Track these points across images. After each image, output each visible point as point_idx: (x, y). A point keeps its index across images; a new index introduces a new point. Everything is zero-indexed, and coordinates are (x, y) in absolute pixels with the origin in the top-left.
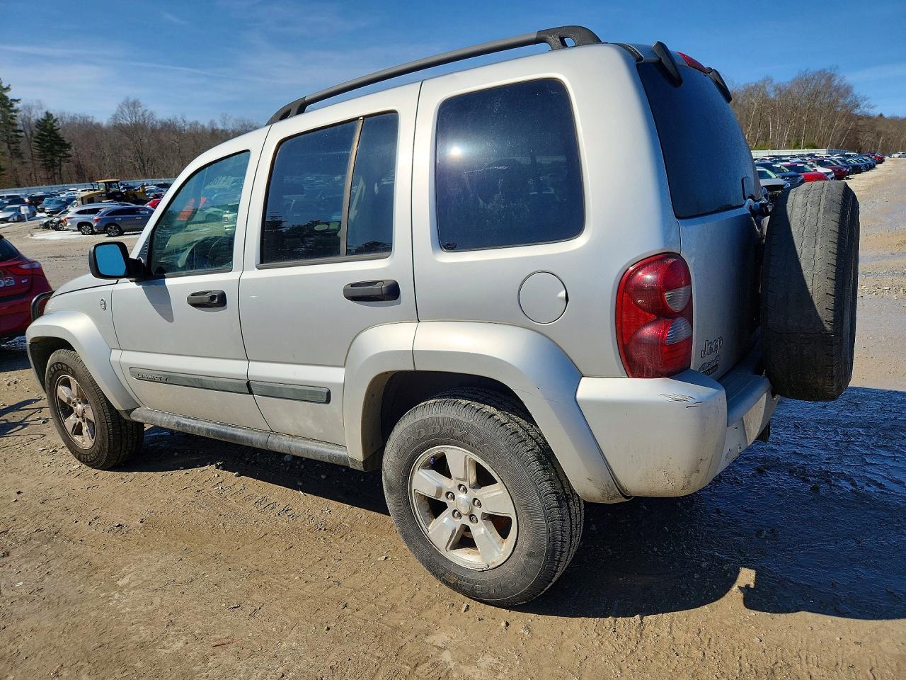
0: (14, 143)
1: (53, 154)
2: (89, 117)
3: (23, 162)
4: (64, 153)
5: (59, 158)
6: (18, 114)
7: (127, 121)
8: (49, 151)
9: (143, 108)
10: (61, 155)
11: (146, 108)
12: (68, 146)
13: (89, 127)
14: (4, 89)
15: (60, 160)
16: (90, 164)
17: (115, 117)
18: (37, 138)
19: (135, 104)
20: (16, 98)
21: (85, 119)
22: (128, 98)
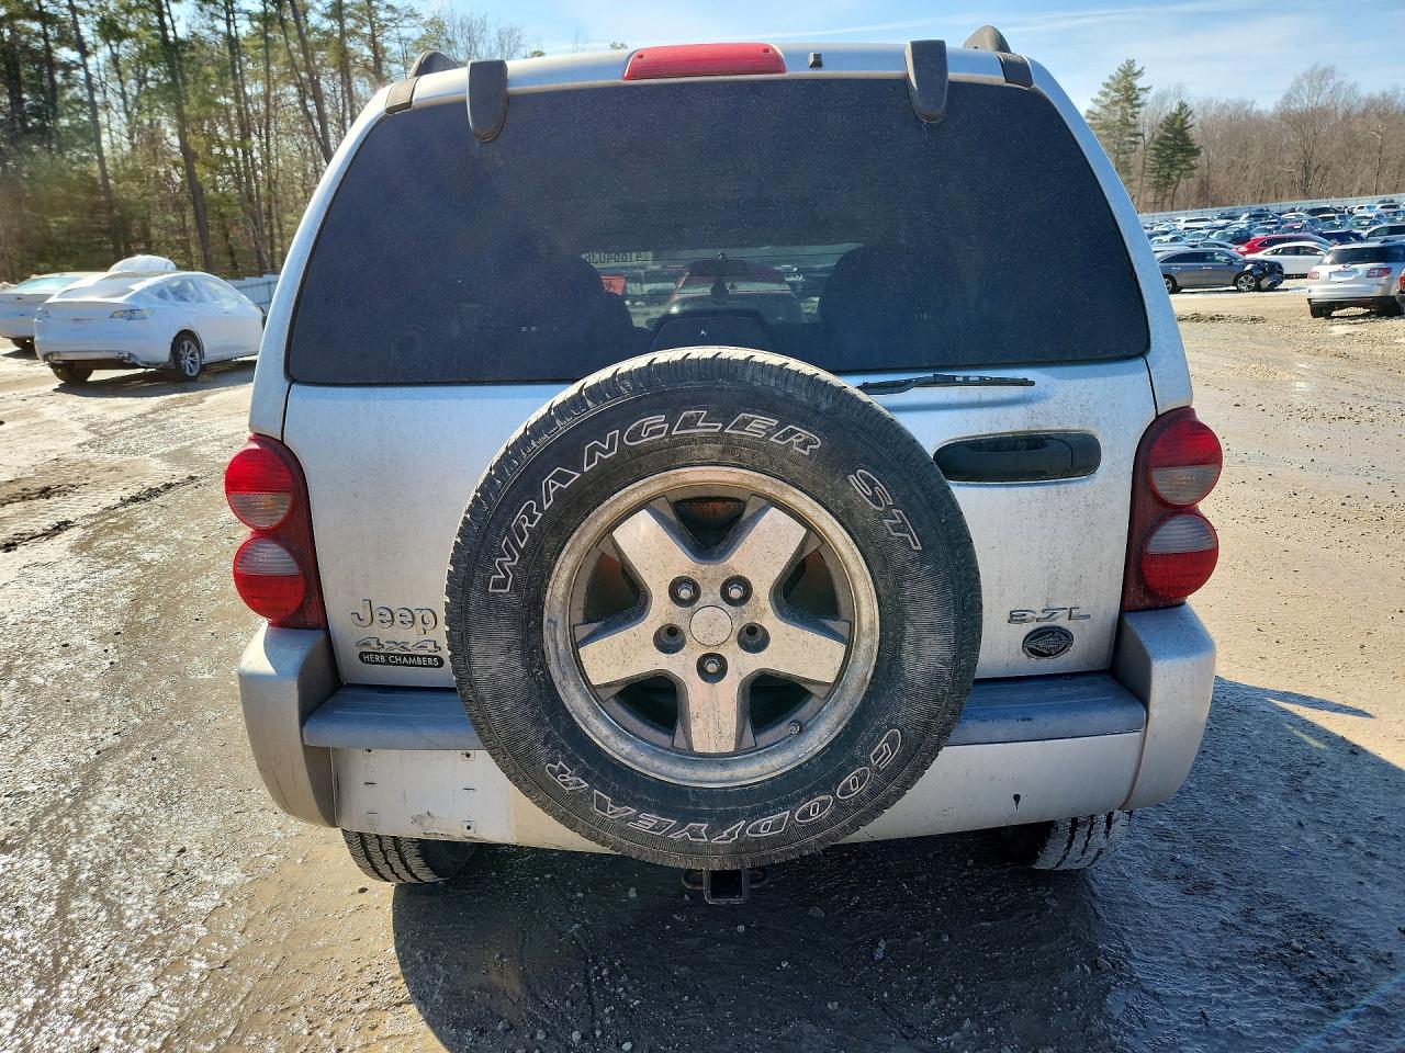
0: (1125, 153)
1: (1172, 167)
2: (1247, 103)
3: (1129, 180)
4: (1189, 164)
5: (1178, 172)
6: (1143, 109)
7: (1304, 103)
8: (1167, 162)
9: (1338, 79)
10: (1183, 166)
11: (1343, 79)
12: (1196, 152)
13: (1243, 119)
14: (1135, 74)
15: (1179, 176)
16: (1220, 180)
17: (1288, 98)
18: (1158, 143)
19: (1325, 74)
20: (1146, 86)
21: (1240, 105)
22: (1316, 66)
